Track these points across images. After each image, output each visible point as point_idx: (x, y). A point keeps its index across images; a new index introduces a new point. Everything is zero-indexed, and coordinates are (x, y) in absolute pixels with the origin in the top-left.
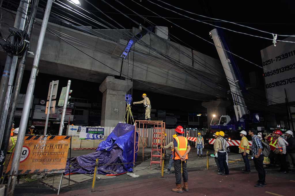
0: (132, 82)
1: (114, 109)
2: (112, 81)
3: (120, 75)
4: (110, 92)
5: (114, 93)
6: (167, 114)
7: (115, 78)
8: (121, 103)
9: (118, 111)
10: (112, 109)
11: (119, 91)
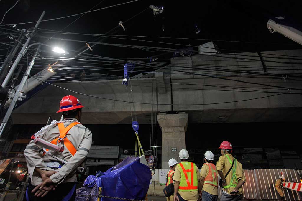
0: (187, 114)
1: (171, 148)
2: (163, 118)
3: (171, 110)
4: (164, 130)
5: (170, 130)
6: (282, 152)
7: (167, 114)
8: (179, 141)
9: (176, 150)
10: (168, 149)
11: (175, 128)
